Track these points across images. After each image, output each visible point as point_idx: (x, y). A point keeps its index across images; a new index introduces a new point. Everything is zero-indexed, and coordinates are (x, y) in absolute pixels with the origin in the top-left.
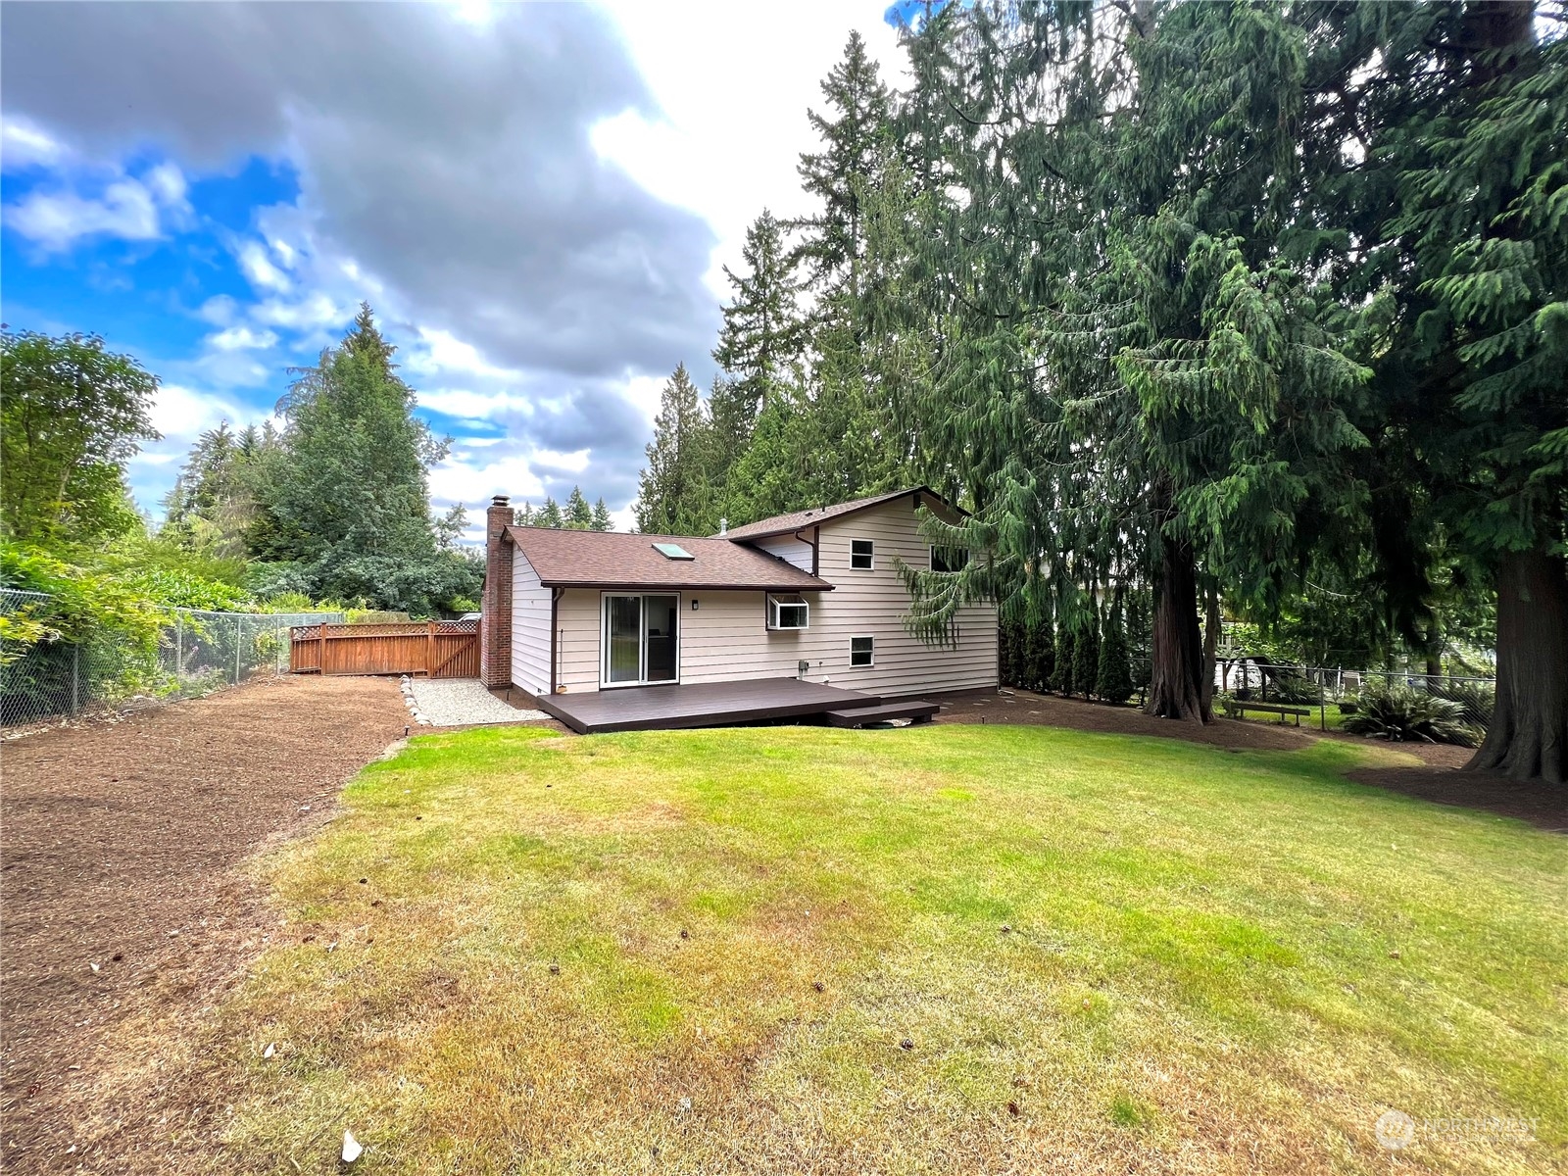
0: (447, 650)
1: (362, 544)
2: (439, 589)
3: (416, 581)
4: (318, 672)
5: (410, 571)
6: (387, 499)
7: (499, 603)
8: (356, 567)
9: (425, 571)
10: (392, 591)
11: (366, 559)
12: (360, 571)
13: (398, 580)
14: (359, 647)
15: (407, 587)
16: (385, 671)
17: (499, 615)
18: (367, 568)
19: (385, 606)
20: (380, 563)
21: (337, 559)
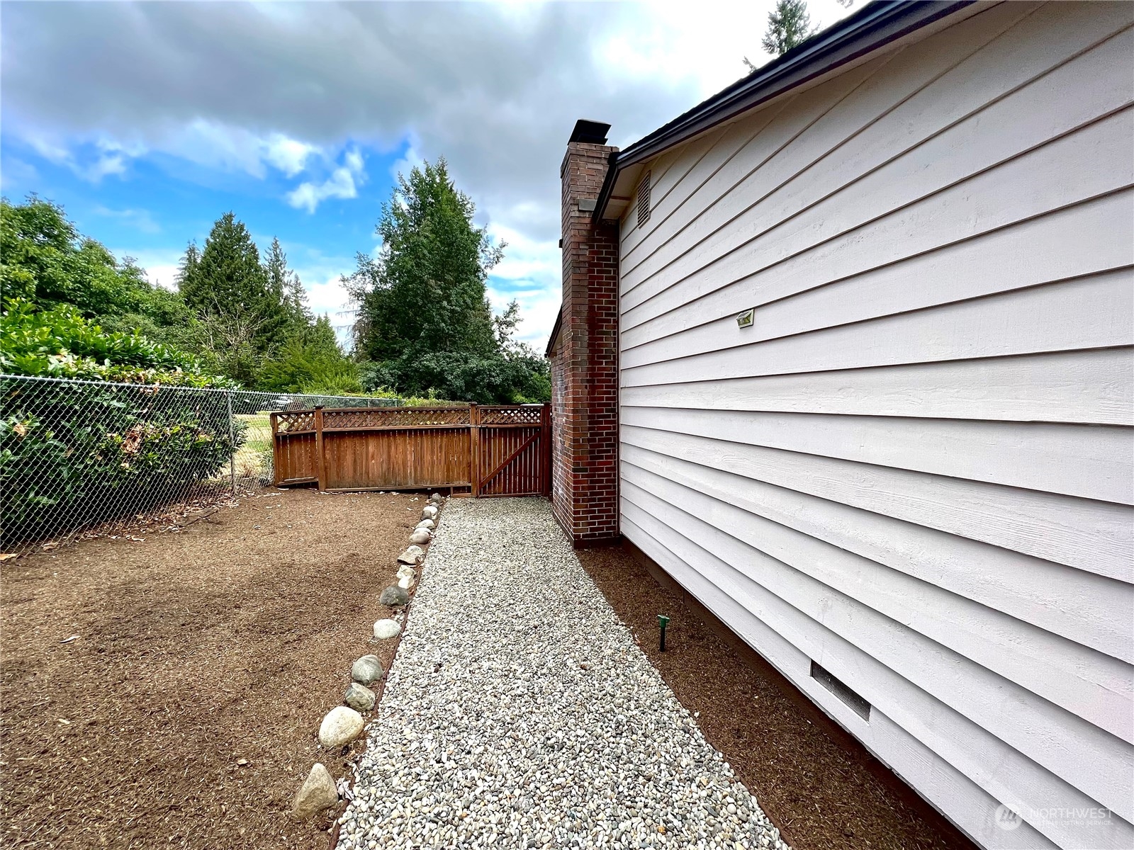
0: (500, 451)
1: (437, 341)
2: (498, 380)
3: (479, 372)
4: (315, 485)
5: (474, 363)
6: (453, 298)
7: (592, 361)
8: (429, 361)
9: (485, 363)
10: (459, 383)
11: (438, 354)
12: (433, 365)
13: (464, 372)
14: (372, 446)
15: (472, 379)
16: (411, 484)
17: (593, 389)
18: (438, 361)
19: (453, 397)
20: (450, 358)
21: (416, 355)
